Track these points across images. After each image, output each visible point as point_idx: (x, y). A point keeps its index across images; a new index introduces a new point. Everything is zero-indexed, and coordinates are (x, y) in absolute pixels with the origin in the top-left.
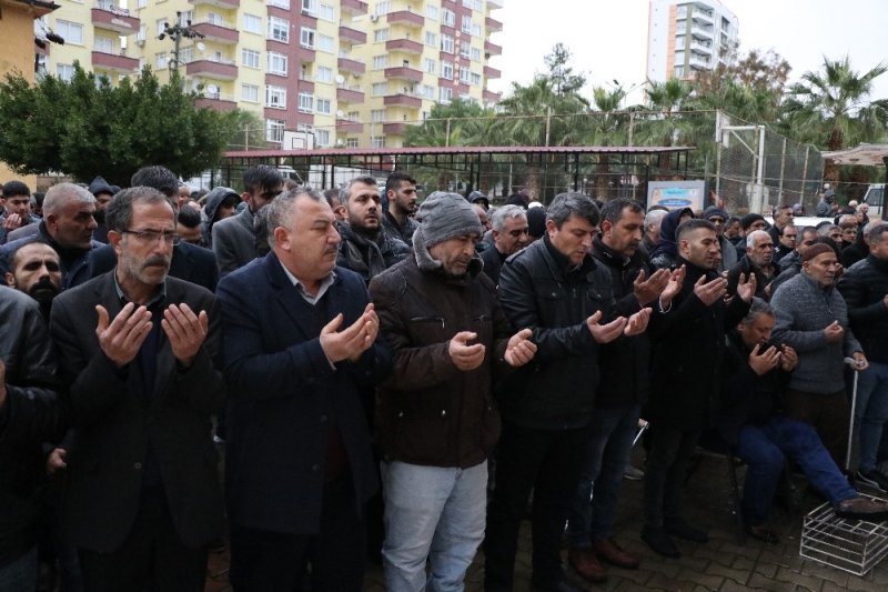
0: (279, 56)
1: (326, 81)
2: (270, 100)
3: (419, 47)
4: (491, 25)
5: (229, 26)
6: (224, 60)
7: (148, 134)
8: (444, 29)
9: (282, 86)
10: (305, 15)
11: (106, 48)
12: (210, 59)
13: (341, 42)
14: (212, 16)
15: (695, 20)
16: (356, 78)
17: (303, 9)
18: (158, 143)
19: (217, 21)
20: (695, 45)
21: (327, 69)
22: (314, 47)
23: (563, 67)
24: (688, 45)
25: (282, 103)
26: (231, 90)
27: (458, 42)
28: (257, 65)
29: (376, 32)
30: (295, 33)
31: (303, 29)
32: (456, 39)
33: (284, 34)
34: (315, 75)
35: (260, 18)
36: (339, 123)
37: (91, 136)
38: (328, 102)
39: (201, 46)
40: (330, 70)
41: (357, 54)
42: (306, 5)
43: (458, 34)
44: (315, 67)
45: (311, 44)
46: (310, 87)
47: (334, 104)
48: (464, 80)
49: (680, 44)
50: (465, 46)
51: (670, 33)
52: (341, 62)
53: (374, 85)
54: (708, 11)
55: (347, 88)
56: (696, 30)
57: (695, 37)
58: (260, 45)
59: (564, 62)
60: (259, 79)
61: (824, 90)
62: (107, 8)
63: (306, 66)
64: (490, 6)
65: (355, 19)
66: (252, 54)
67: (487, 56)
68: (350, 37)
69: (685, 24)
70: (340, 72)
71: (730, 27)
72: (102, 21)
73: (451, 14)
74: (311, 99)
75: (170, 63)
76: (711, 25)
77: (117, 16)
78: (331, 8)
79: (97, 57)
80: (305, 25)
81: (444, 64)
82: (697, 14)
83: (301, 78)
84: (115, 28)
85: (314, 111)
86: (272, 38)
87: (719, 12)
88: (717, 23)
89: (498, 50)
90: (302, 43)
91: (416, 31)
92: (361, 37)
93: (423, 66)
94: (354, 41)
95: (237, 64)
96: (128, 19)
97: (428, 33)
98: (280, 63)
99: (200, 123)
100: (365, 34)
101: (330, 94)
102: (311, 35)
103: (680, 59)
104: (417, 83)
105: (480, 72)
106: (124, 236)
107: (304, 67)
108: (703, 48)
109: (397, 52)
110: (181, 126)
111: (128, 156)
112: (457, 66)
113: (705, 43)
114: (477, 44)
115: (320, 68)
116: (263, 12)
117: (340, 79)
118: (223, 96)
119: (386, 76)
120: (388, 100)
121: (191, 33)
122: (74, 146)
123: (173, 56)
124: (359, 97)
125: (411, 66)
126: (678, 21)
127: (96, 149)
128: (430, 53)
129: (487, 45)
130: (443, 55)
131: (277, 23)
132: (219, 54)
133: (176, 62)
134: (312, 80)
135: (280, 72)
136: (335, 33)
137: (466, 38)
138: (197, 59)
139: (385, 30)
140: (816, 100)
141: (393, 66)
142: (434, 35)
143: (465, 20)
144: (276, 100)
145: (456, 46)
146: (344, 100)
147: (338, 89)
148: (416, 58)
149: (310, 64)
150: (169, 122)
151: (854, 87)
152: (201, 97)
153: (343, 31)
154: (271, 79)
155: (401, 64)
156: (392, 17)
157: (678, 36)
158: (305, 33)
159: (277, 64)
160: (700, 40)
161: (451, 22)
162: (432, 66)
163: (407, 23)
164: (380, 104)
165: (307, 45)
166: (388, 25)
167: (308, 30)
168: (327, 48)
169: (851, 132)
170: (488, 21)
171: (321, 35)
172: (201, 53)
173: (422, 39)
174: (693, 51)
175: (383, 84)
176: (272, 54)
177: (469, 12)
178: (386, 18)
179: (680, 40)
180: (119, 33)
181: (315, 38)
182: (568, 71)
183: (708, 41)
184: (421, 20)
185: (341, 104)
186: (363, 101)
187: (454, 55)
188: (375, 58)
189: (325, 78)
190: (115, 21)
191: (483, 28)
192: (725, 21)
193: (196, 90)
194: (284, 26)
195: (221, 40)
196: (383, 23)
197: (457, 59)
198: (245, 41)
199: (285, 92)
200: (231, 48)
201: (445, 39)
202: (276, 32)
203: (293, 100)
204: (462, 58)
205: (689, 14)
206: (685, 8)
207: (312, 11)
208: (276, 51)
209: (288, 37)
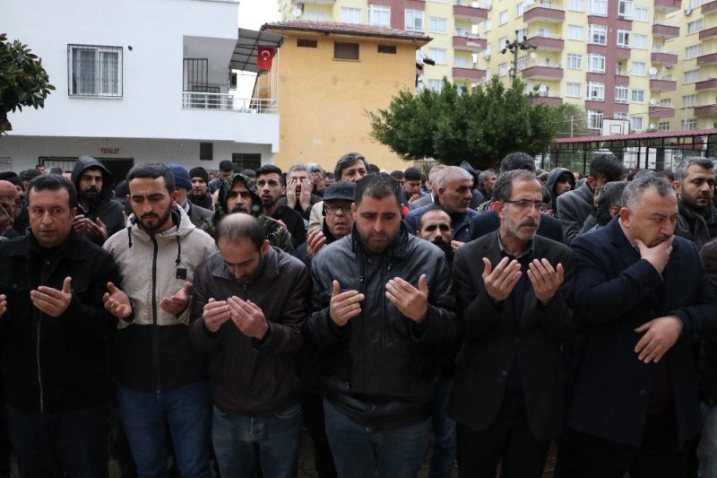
0: (598, 57)
1: (640, 74)
2: (590, 93)
5: (557, 37)
6: (552, 64)
7: (496, 127)
9: (601, 82)
10: (621, 19)
11: (463, 64)
12: (541, 65)
13: (654, 38)
14: (542, 30)
16: (668, 68)
17: (620, 14)
18: (504, 134)
19: (547, 34)
21: (641, 63)
22: (629, 46)
25: (601, 96)
26: (558, 89)
28: (579, 67)
29: (689, 25)
30: (612, 36)
31: (619, 31)
33: (602, 38)
34: (631, 70)
35: (581, 27)
36: (652, 109)
37: (455, 130)
38: (642, 92)
39: (533, 55)
40: (643, 64)
41: (670, 47)
42: (622, 11)
44: (629, 63)
45: (626, 43)
46: (626, 80)
47: (647, 94)
52: (654, 57)
53: (686, 73)
55: (660, 78)
58: (582, 49)
60: (581, 78)
62: (463, 35)
63: (622, 63)
65: (667, 16)
66: (575, 58)
68: (663, 32)
70: (653, 65)
72: (461, 44)
74: (627, 90)
75: (510, 71)
77: (471, 40)
78: (646, 9)
79: (456, 71)
80: (622, 28)
83: (617, 73)
84: (470, 49)
85: (629, 100)
86: (592, 42)
90: (618, 44)
92: (674, 31)
94: (666, 36)
95: (562, 67)
96: (478, 40)
98: (600, 62)
99: (536, 117)
100: (679, 28)
101: (644, 85)
102: (627, 36)
106: (506, 205)
107: (620, 64)
110: (521, 120)
111: (482, 145)
115: (635, 63)
116: (584, 21)
117: (653, 71)
118: (551, 94)
119: (698, 64)
120: (699, 85)
121: (526, 46)
122: (442, 138)
123: (513, 66)
124: (671, 85)
127: (458, 140)
131: (597, 30)
132: (548, 60)
133: (515, 70)
134: (628, 75)
135: (599, 70)
136: (648, 30)
138: (530, 65)
139: (699, 21)
141: (706, 53)
144: (595, 94)
146: (658, 89)
147: (651, 80)
149: (626, 60)
150: (512, 117)
152: (537, 96)
153: (656, 28)
154: (591, 76)
155: (714, 51)
156: (705, 7)
158: (621, 35)
159: (596, 64)
164: (692, 90)
165: (623, 45)
166: (702, 16)
167: (624, 32)
168: (641, 45)
171: (636, 35)
172: (534, 61)
175: (694, 71)
176: (592, 56)
178: (700, 10)
180: (472, 52)
181: (631, 38)
185: (654, 93)
186: (675, 89)
188: (687, 49)
189: (639, 72)
190: (469, 44)
193: (533, 91)
194: (602, 31)
195: (548, 49)
196: (697, 15)
198: (569, 48)
199: (603, 86)
200: (557, 54)
202: (596, 37)
203: (610, 93)
207: (627, 15)
208: (597, 53)
209: (606, 40)
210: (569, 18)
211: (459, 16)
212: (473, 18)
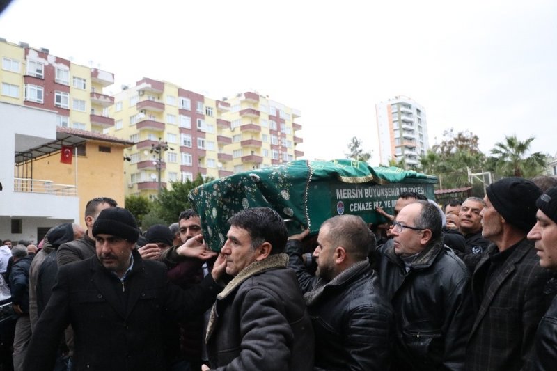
0: (187, 155)
1: (212, 167)
3: (260, 143)
4: (296, 127)
5: (160, 141)
8: (271, 132)
9: (190, 171)
10: (199, 131)
12: (150, 159)
13: (218, 144)
14: (150, 136)
15: (402, 112)
17: (197, 128)
19: (152, 138)
20: (404, 126)
22: (205, 149)
23: (358, 149)
24: (400, 126)
27: (279, 138)
28: (176, 161)
29: (234, 137)
30: (195, 142)
31: (199, 139)
32: (278, 136)
33: (189, 142)
34: (207, 164)
35: (175, 135)
39: (146, 152)
40: (213, 160)
41: (228, 149)
42: (199, 126)
43: (279, 134)
44: (206, 159)
45: (203, 146)
46: (205, 171)
48: (285, 159)
49: (396, 126)
50: (283, 140)
51: (390, 120)
52: (219, 156)
54: (408, 106)
55: (224, 169)
56: (403, 117)
57: (404, 121)
58: (178, 150)
59: (358, 146)
60: (177, 169)
61: (507, 150)
63: (201, 159)
64: (294, 116)
65: (224, 130)
66: (173, 156)
67: (295, 144)
68: (222, 141)
69: (397, 114)
70: (220, 161)
71: (421, 113)
73: (275, 123)
76: (411, 113)
78: (212, 126)
80: (200, 137)
81: (274, 151)
82: (402, 109)
83: (199, 166)
86: (183, 145)
87: (414, 106)
88: (415, 112)
89: (301, 140)
90: (199, 147)
91: (257, 134)
92: (228, 140)
93: (262, 154)
94: (224, 143)
95: (165, 161)
97: (263, 135)
98: (188, 158)
100: (230, 138)
102: (203, 142)
103: (397, 134)
104: (260, 163)
105: (293, 154)
108: (409, 127)
109: (247, 147)
112: (280, 152)
113: (410, 124)
114: (290, 138)
115: (209, 159)
116: (177, 131)
117: (220, 165)
119: (242, 161)
125: (255, 154)
126: (393, 113)
128: (266, 146)
129: (295, 138)
130: (272, 147)
131: (185, 137)
134: (205, 167)
135: (188, 163)
136: (215, 139)
137: (284, 135)
138: (143, 160)
139: (239, 135)
140: (505, 155)
141: (246, 155)
142: (266, 136)
143: (282, 126)
145: (279, 141)
148: (258, 149)
149: (203, 158)
151: (522, 148)
153: (219, 138)
154: (183, 168)
155: (250, 154)
156: (243, 128)
157: (394, 122)
158: (200, 141)
159: (186, 159)
160: (407, 122)
161: (275, 128)
162: (267, 153)
163: (252, 130)
165: (201, 147)
166: (241, 132)
167: (201, 139)
168: (211, 148)
169: (526, 169)
170: (294, 125)
171: (209, 142)
172: (146, 157)
173: (260, 138)
174: (404, 129)
176: (183, 154)
177: (283, 121)
178: (239, 129)
179: (395, 124)
181: (205, 143)
182: (361, 151)
183: (411, 123)
184: (259, 128)
187: (278, 146)
188: (236, 151)
189: (212, 165)
191: (292, 129)
192: (418, 111)
194: (188, 138)
196: (238, 131)
197: (280, 148)
199: (192, 175)
201: (273, 137)
202: (185, 141)
204: (282, 147)
205: (399, 109)
206: (396, 106)
207: (203, 128)
208: (185, 152)
209: (191, 144)
210: (168, 129)
211: (95, 123)
212: (103, 125)
